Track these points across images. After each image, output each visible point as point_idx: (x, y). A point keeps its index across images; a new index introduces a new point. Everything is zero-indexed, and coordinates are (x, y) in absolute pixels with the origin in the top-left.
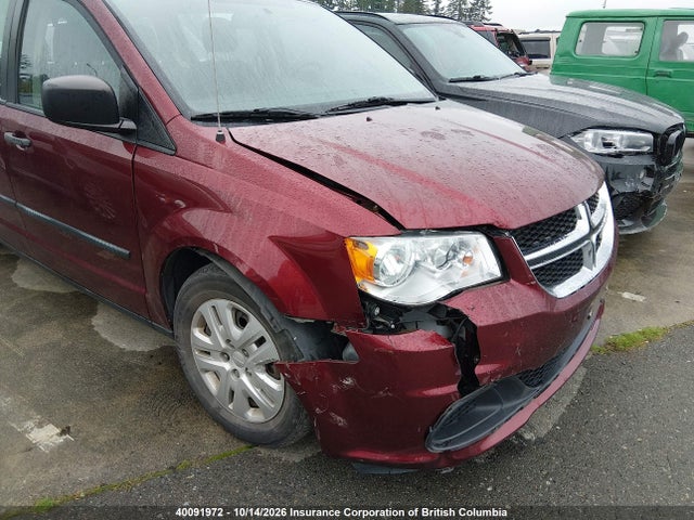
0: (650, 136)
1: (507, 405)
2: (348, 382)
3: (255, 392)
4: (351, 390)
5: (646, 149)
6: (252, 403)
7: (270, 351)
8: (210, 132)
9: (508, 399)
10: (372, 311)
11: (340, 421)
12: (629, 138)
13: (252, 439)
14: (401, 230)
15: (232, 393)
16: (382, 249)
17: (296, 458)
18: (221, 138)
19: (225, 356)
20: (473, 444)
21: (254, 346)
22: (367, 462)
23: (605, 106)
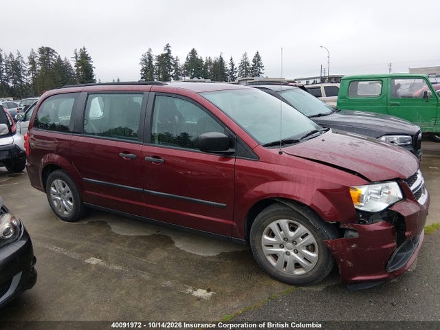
0: (410, 137)
1: (408, 252)
2: (354, 246)
3: (301, 260)
4: (355, 249)
5: (409, 143)
6: (298, 265)
7: (311, 239)
8: (275, 151)
9: (409, 250)
10: (359, 216)
11: (350, 264)
12: (400, 138)
13: (297, 283)
14: (369, 182)
15: (286, 263)
16: (363, 190)
17: (320, 289)
18: (281, 153)
19: (282, 246)
20: (402, 268)
21: (301, 239)
22: (361, 282)
23: (387, 124)
